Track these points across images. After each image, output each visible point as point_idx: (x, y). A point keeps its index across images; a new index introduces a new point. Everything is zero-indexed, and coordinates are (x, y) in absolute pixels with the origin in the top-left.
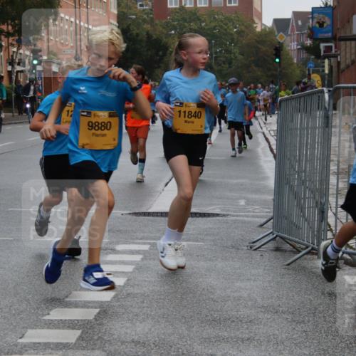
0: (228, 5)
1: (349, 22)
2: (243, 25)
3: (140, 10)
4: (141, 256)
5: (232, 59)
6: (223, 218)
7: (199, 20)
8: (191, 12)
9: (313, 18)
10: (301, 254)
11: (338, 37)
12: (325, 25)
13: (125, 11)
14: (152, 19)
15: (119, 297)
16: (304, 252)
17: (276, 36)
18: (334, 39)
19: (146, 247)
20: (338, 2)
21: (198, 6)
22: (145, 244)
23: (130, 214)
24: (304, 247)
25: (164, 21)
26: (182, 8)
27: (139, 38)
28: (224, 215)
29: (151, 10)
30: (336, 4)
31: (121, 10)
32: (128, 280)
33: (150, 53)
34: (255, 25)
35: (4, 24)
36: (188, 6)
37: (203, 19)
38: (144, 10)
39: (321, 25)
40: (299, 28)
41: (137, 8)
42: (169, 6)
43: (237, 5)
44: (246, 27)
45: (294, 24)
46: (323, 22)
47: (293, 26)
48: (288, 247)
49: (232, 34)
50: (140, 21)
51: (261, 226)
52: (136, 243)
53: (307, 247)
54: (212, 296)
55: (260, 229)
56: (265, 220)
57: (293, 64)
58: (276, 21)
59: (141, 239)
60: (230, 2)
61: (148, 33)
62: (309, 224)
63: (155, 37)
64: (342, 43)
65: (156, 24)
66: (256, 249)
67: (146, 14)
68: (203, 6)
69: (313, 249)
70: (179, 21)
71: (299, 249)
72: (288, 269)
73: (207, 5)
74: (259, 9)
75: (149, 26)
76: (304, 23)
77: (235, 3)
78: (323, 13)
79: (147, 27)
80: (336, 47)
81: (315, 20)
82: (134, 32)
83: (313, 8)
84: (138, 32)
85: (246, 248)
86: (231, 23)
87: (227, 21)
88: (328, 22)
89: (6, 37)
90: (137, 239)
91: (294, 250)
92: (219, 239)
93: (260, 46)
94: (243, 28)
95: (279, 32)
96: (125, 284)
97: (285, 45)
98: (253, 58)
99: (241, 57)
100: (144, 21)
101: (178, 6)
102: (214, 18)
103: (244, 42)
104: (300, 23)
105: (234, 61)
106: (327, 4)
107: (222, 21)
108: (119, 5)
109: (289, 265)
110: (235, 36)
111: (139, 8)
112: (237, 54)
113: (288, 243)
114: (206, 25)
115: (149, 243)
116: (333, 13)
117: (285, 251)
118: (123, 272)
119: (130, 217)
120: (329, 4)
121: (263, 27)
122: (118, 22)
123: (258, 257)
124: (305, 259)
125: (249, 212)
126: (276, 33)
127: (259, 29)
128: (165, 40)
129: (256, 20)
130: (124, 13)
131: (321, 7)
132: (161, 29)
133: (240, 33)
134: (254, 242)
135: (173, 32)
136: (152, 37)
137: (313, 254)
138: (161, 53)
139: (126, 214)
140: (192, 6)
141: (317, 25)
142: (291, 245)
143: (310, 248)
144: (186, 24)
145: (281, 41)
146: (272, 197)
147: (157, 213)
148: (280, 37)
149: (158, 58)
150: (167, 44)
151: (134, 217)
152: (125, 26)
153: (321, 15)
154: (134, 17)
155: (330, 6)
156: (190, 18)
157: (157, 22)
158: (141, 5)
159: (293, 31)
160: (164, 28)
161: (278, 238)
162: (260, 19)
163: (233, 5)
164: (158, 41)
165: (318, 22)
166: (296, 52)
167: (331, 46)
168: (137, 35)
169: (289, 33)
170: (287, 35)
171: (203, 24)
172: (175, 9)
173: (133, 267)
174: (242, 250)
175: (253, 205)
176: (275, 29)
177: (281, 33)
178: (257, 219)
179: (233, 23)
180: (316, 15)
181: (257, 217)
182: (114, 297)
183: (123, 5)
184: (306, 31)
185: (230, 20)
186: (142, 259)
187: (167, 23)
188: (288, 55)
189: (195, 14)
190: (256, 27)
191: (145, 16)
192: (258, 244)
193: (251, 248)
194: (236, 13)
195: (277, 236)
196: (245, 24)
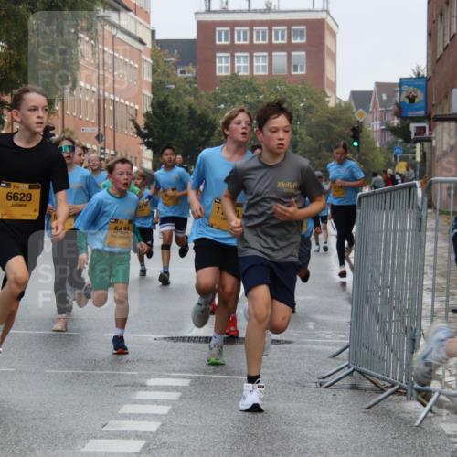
0: (293, 73)
1: (447, 96)
2: (312, 98)
3: (180, 78)
4: (179, 394)
5: (297, 141)
6: (286, 345)
7: (256, 91)
8: (245, 81)
9: (401, 91)
10: (385, 394)
11: (433, 116)
12: (417, 100)
13: (162, 78)
14: (196, 89)
15: (151, 447)
16: (389, 391)
17: (353, 113)
18: (428, 117)
19: (185, 383)
20: (434, 72)
21: (255, 73)
22: (184, 378)
23: (165, 338)
24: (389, 385)
25: (211, 92)
26: (234, 76)
27: (180, 113)
28: (287, 342)
29: (195, 78)
30: (430, 74)
31: (157, 78)
32: (162, 425)
33: (192, 132)
34: (327, 99)
35: (7, 94)
36: (241, 74)
37: (261, 90)
38: (186, 78)
39: (412, 100)
40: (383, 104)
41: (176, 75)
42: (218, 74)
43: (304, 73)
44: (316, 101)
45: (377, 99)
46: (414, 97)
47: (375, 101)
48: (368, 384)
49: (297, 110)
50: (181, 92)
51: (334, 356)
52: (173, 377)
53: (393, 386)
54: (270, 447)
55: (332, 361)
56: (339, 349)
57: (375, 148)
58: (354, 95)
59: (179, 371)
60: (296, 70)
61: (190, 108)
62: (395, 355)
63: (199, 112)
64: (438, 123)
65: (202, 96)
66: (326, 387)
67: (188, 83)
68: (261, 73)
69: (400, 387)
70: (229, 91)
71: (383, 387)
72: (369, 413)
73: (266, 73)
74: (333, 79)
75: (192, 98)
76: (390, 97)
77: (302, 70)
78: (415, 86)
79: (190, 99)
80: (430, 129)
81: (404, 95)
82: (174, 106)
83: (401, 79)
84: (178, 105)
85: (314, 385)
86: (297, 96)
87: (291, 94)
88: (420, 96)
89: (10, 110)
90: (174, 371)
91: (377, 388)
92: (279, 373)
93: (333, 125)
94: (312, 102)
95: (357, 108)
96: (158, 430)
97: (365, 125)
98: (324, 141)
99: (309, 139)
100: (186, 91)
101: (229, 74)
102: (275, 89)
103: (313, 120)
104: (384, 97)
105: (300, 144)
106: (419, 74)
107: (285, 93)
108: (154, 71)
109: (369, 407)
110: (302, 113)
111: (180, 75)
112: (303, 136)
113: (368, 379)
114: (265, 98)
115: (190, 377)
116: (426, 85)
117: (365, 390)
118: (156, 415)
119: (165, 342)
120: (422, 73)
121: (337, 102)
122: (153, 93)
123: (330, 396)
124: (391, 400)
125: (318, 338)
126: (354, 110)
127: (332, 104)
128: (211, 116)
129: (329, 94)
130: (161, 83)
131: (412, 78)
132: (207, 102)
133: (307, 108)
134: (324, 378)
135: (222, 106)
136: (195, 112)
137: (401, 394)
138: (206, 133)
139: (161, 339)
140: (247, 73)
141: (407, 101)
142: (372, 382)
143: (397, 387)
144: (239, 96)
145: (361, 120)
146: (349, 320)
147: (200, 338)
148: (359, 115)
149: (203, 139)
150: (214, 120)
151: (171, 343)
152: (162, 98)
153: (412, 88)
154: (173, 86)
155: (423, 77)
156: (245, 89)
157: (203, 93)
158: (182, 72)
159: (375, 106)
160: (211, 101)
161: (355, 373)
162: (334, 91)
163: (299, 73)
164: (203, 117)
165: (408, 97)
166: (379, 134)
167: (424, 128)
168: (177, 109)
169: (371, 109)
170: (367, 111)
171: (261, 97)
172: (226, 77)
173: (169, 407)
174: (310, 387)
175: (323, 329)
176: (353, 104)
177: (361, 110)
178: (329, 348)
179: (300, 96)
180: (405, 88)
181: (329, 345)
182: (144, 447)
183: (159, 71)
184: (391, 108)
185: (296, 92)
186: (181, 398)
187: (215, 95)
188: (369, 137)
189: (251, 84)
190: (328, 102)
191: (187, 86)
192: (330, 381)
193: (321, 385)
194: (303, 83)
195: (354, 370)
196: (315, 97)
